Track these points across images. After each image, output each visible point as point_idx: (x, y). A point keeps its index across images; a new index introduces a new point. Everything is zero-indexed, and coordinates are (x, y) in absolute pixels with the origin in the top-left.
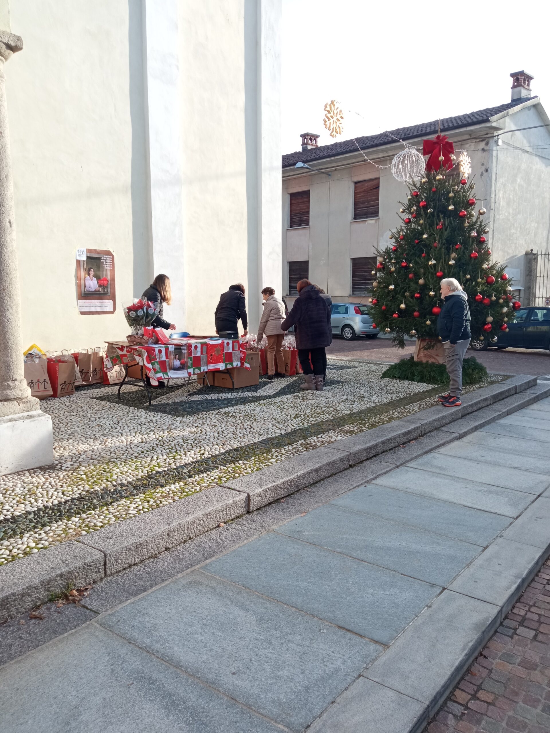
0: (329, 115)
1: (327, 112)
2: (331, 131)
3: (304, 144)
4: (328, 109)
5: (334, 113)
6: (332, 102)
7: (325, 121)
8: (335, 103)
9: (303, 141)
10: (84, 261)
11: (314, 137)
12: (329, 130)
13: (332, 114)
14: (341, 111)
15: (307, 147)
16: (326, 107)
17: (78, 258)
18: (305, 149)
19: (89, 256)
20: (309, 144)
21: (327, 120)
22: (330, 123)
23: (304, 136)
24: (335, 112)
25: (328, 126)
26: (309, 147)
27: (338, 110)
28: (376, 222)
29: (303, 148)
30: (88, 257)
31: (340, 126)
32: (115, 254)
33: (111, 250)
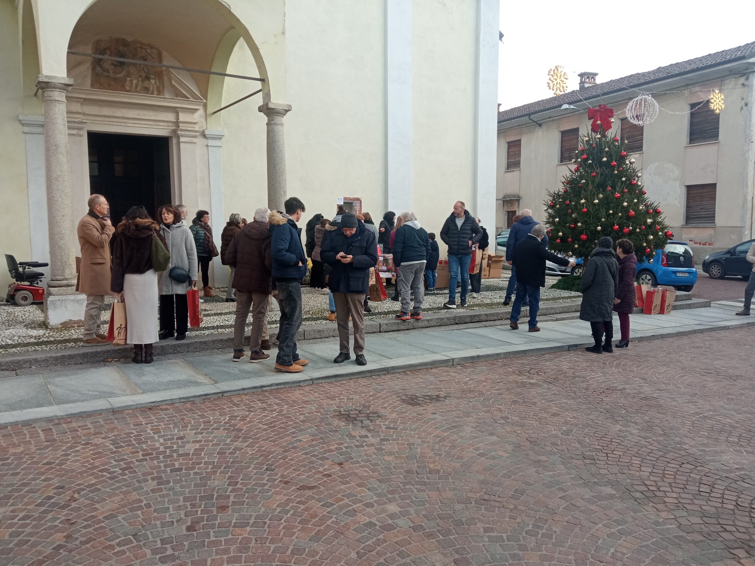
0: (552, 79)
1: (551, 76)
2: (555, 90)
3: (582, 83)
4: (552, 73)
5: (557, 76)
6: (556, 67)
7: (548, 83)
8: (559, 68)
9: (581, 80)
11: (593, 76)
12: (553, 90)
13: (555, 77)
14: (565, 73)
15: (584, 85)
16: (549, 72)
18: (582, 88)
19: (345, 201)
20: (587, 83)
21: (550, 82)
22: (554, 85)
23: (581, 75)
24: (559, 75)
25: (551, 88)
26: (586, 85)
27: (563, 73)
28: (640, 156)
29: (580, 86)
31: (564, 85)
32: (362, 200)
33: (360, 197)
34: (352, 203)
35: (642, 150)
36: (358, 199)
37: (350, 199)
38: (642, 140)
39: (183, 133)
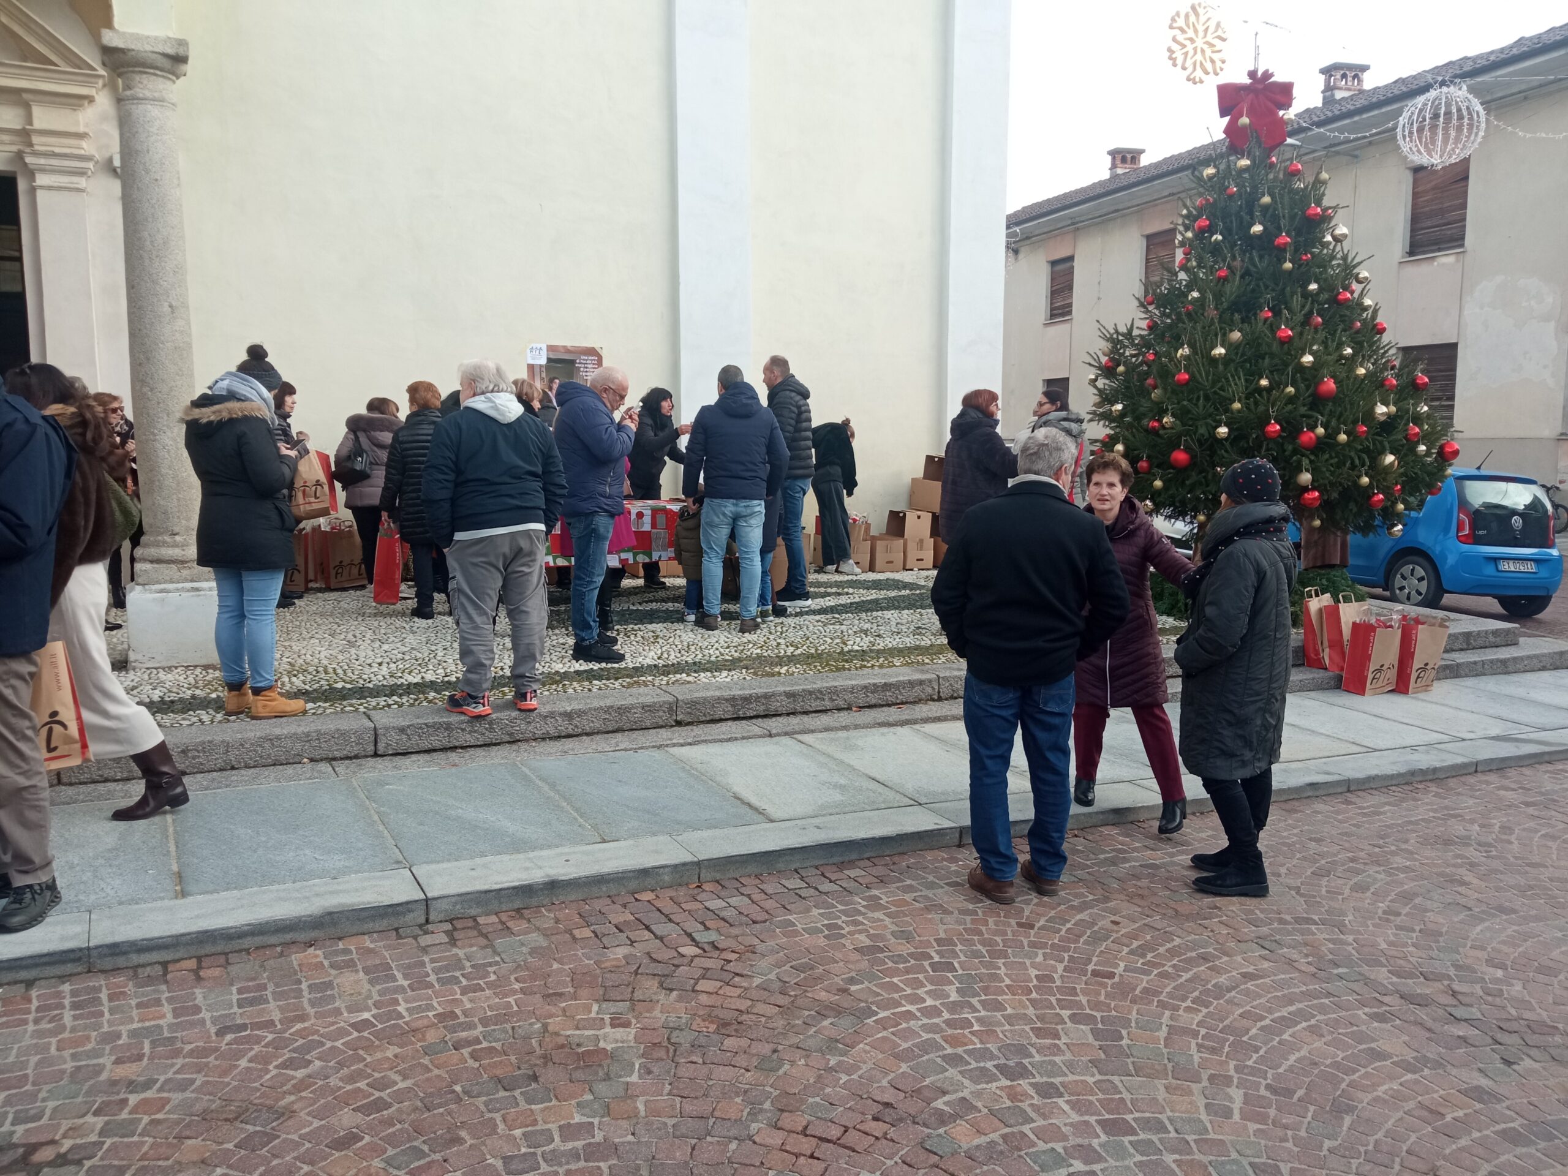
0: (1181, 38)
1: (1177, 32)
2: (1190, 69)
3: (1329, 89)
4: (1181, 22)
5: (1196, 31)
6: (1193, 8)
7: (1170, 50)
8: (1201, 11)
9: (1327, 82)
10: (541, 366)
11: (1357, 71)
12: (1184, 68)
13: (1191, 33)
14: (1218, 25)
15: (1333, 95)
16: (1173, 20)
17: (531, 362)
18: (1328, 101)
19: (551, 356)
20: (1340, 89)
21: (1175, 47)
22: (1186, 54)
23: (1327, 71)
24: (1201, 28)
25: (1179, 62)
26: (1339, 95)
27: (1212, 25)
28: (1457, 261)
29: (1324, 98)
30: (549, 360)
31: (1215, 57)
32: (604, 353)
33: (597, 346)
34: (573, 362)
35: (1462, 246)
36: (592, 352)
37: (567, 350)
38: (1464, 220)
39: (42, 161)
